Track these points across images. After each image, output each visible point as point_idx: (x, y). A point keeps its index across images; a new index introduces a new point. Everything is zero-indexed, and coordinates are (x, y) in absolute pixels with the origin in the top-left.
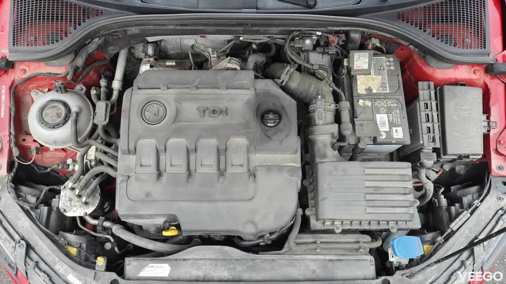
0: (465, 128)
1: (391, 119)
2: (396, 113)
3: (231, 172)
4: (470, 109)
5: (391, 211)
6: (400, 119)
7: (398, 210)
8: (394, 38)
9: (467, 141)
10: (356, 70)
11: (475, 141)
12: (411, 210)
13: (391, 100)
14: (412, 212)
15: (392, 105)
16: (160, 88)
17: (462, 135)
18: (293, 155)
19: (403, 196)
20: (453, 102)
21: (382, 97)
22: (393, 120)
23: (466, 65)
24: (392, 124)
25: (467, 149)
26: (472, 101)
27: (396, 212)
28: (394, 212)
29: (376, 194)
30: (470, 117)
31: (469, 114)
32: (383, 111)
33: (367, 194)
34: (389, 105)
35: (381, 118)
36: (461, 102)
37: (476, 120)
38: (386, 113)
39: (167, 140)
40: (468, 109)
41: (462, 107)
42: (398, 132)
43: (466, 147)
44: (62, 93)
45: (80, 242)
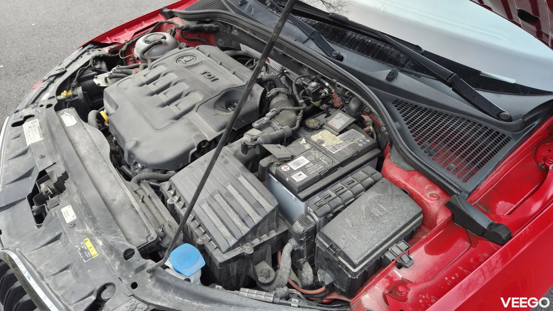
0: (363, 223)
1: (309, 166)
2: (319, 167)
3: (171, 108)
4: (386, 212)
5: (217, 224)
6: (316, 172)
7: (223, 229)
8: (376, 115)
9: (351, 235)
10: (329, 125)
11: (360, 243)
12: (232, 241)
13: (327, 158)
14: (231, 243)
15: (323, 161)
16: (205, 54)
17: (353, 225)
18: (214, 131)
19: (240, 222)
20: (376, 195)
21: (324, 152)
22: (308, 168)
23: (425, 179)
24: (304, 169)
25: (343, 241)
26: (396, 208)
27: (220, 229)
28: (218, 228)
29: (224, 198)
30: (379, 218)
31: (380, 216)
32: (311, 158)
33: (219, 192)
34: (320, 159)
35: (302, 161)
36: (383, 200)
37: (382, 227)
38: (311, 161)
39: (171, 72)
40: (384, 211)
41: (380, 204)
42: (300, 176)
43: (343, 239)
44: (170, 34)
45: (78, 94)
